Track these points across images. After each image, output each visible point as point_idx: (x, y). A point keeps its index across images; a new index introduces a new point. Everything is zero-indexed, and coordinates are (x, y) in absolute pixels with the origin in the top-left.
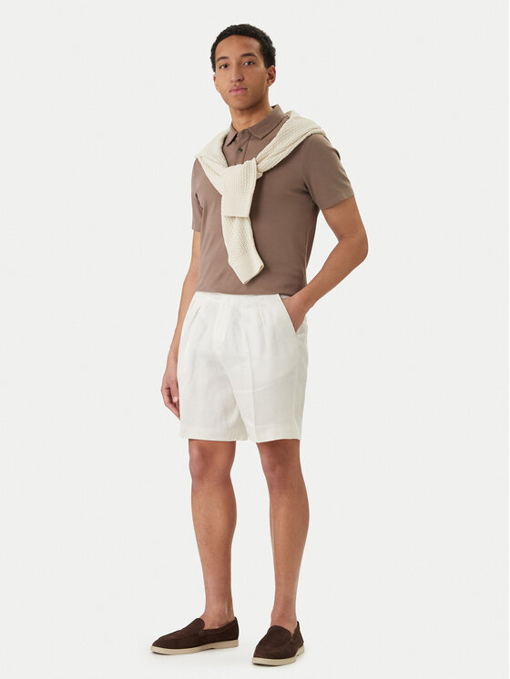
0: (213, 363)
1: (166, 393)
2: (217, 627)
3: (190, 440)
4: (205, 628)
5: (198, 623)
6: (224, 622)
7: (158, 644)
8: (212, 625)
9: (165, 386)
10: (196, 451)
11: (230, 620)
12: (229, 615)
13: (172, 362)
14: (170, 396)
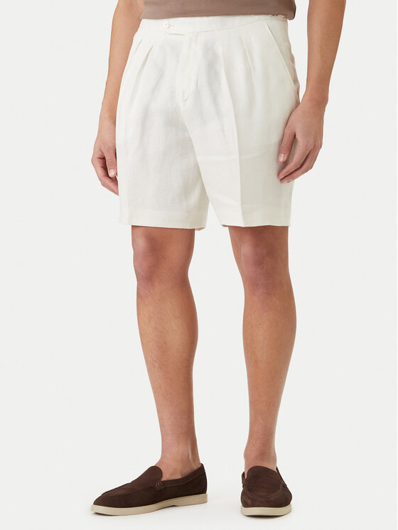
0: (174, 122)
1: (99, 165)
2: (178, 476)
3: (133, 227)
4: (163, 480)
5: (154, 472)
6: (187, 471)
7: (100, 501)
8: (173, 474)
9: (98, 155)
10: (142, 243)
11: (195, 467)
12: (194, 460)
13: (107, 123)
14: (105, 168)
